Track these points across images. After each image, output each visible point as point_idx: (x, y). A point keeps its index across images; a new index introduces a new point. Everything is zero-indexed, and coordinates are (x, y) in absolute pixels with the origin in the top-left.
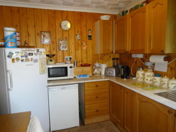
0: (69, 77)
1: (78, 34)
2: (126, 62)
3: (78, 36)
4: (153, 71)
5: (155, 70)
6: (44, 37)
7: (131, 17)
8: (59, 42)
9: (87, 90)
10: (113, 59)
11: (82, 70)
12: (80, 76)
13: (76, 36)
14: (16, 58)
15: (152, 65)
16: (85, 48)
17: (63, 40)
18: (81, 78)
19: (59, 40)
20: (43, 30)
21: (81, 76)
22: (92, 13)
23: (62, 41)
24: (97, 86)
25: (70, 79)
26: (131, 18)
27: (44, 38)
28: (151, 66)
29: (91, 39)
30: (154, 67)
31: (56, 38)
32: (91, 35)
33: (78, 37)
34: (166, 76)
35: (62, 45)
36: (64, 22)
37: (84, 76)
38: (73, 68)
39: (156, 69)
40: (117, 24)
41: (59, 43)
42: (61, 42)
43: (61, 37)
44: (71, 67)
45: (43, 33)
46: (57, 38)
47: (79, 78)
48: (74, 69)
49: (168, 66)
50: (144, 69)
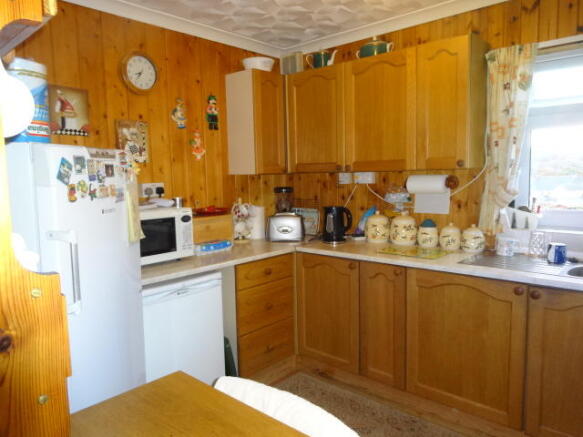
0: (180, 252)
1: (178, 108)
2: (316, 198)
3: (179, 114)
4: (411, 214)
5: (417, 210)
6: (63, 109)
7: (356, 75)
8: (119, 131)
9: (245, 289)
10: (278, 190)
11: (208, 228)
12: (208, 249)
13: (173, 114)
14: (79, 183)
15: (406, 201)
16: (199, 157)
17: (134, 126)
18: (210, 253)
19: (119, 124)
20: (59, 84)
21: (212, 248)
22: (216, 43)
23: (128, 126)
24: (268, 273)
25: (179, 260)
26: (353, 77)
27: (64, 114)
28: (404, 204)
29: (216, 128)
30: (412, 205)
31: (105, 116)
32: (216, 113)
33: (179, 119)
34: (451, 224)
35: (131, 144)
36: (134, 61)
37: (220, 248)
38: (191, 222)
39: (418, 208)
40: (298, 86)
41: (120, 136)
42: (125, 131)
43: (123, 115)
44: (185, 219)
45: (59, 92)
46: (108, 114)
47: (204, 254)
48: (194, 225)
49: (451, 198)
50: (386, 212)
